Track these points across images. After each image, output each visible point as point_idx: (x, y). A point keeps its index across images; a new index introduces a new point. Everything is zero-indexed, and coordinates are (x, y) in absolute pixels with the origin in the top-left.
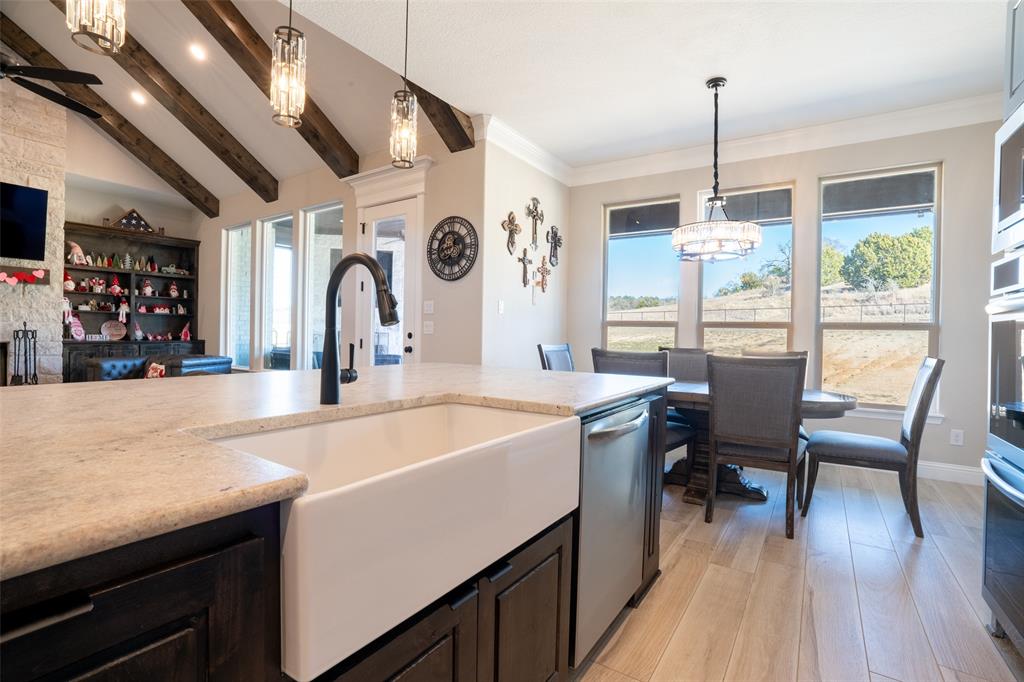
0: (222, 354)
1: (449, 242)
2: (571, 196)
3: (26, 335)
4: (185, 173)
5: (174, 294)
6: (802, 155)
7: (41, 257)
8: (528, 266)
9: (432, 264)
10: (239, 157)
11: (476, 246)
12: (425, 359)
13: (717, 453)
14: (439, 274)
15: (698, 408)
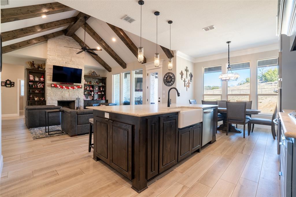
0: (112, 103)
1: (168, 78)
2: (195, 65)
3: (78, 99)
4: (105, 63)
5: (102, 89)
6: (252, 54)
7: (81, 83)
8: (186, 82)
9: (164, 83)
10: (119, 60)
11: (175, 79)
12: (163, 103)
13: (229, 121)
14: (166, 85)
15: (225, 112)
